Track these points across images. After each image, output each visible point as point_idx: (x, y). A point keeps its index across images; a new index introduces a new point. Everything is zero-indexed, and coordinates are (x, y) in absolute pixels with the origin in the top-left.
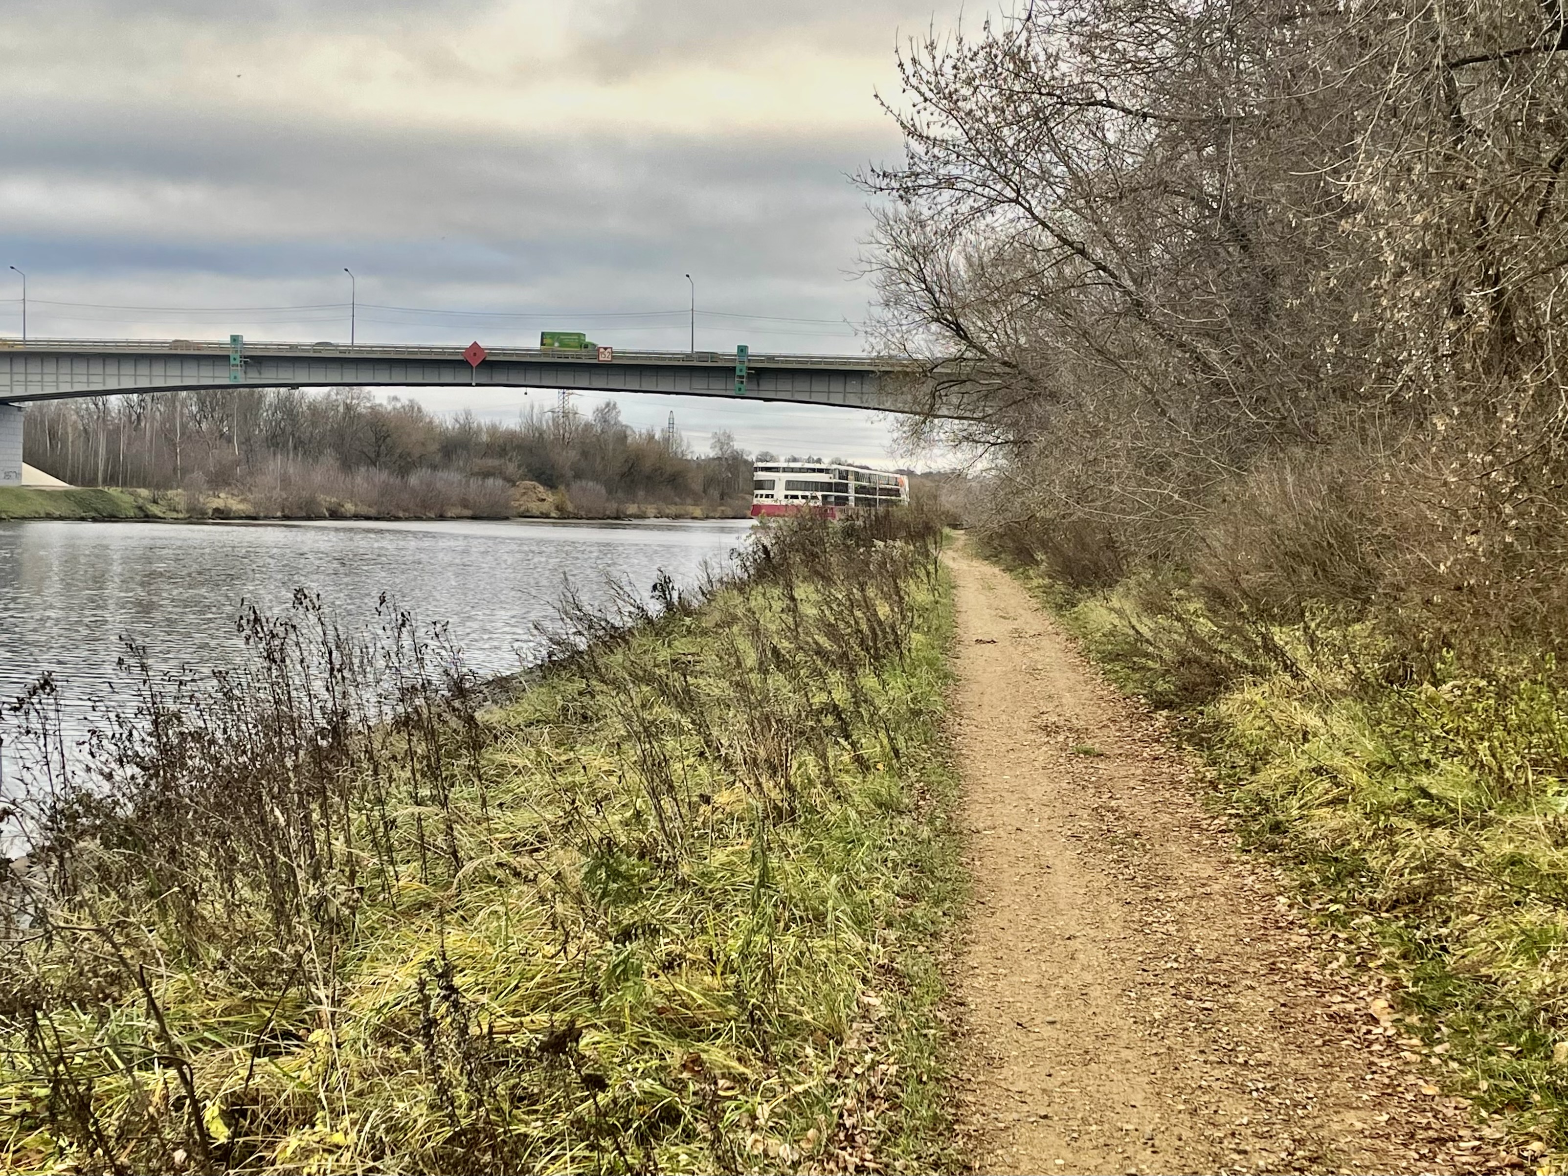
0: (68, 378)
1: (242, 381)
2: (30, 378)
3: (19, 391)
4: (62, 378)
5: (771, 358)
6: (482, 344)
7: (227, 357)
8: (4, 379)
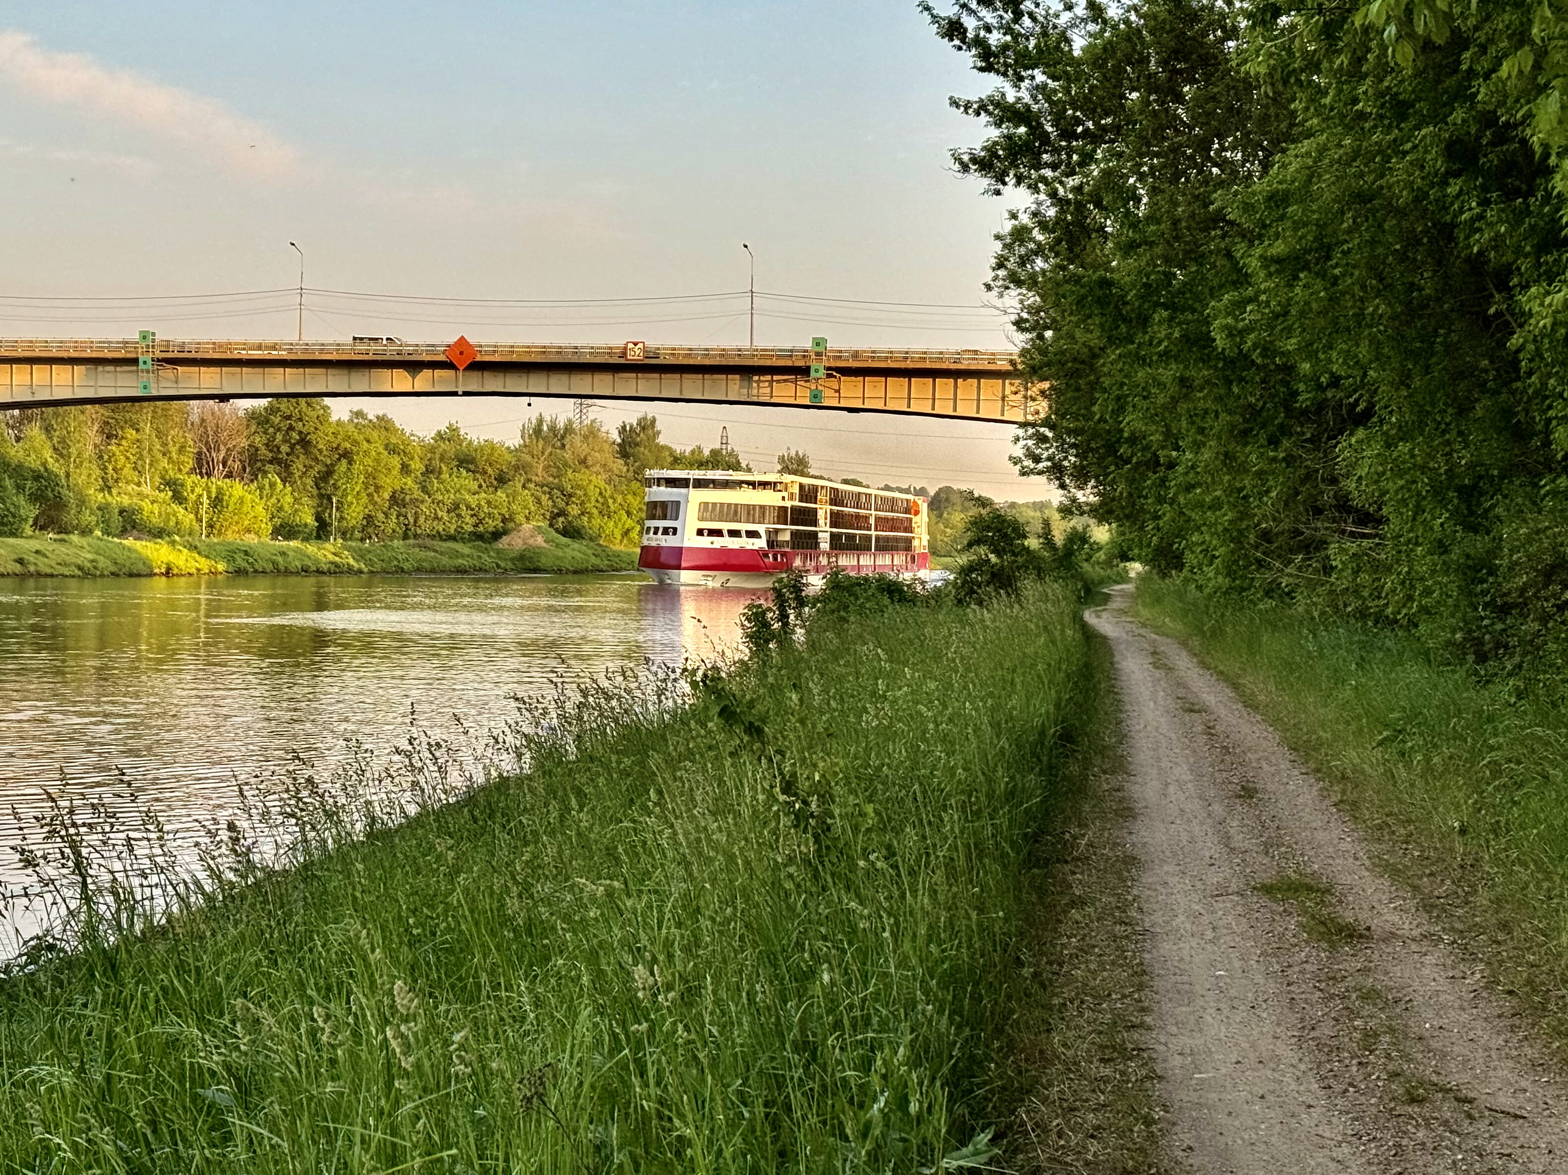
1: (155, 393)
5: (856, 355)
6: (472, 340)
7: (134, 361)
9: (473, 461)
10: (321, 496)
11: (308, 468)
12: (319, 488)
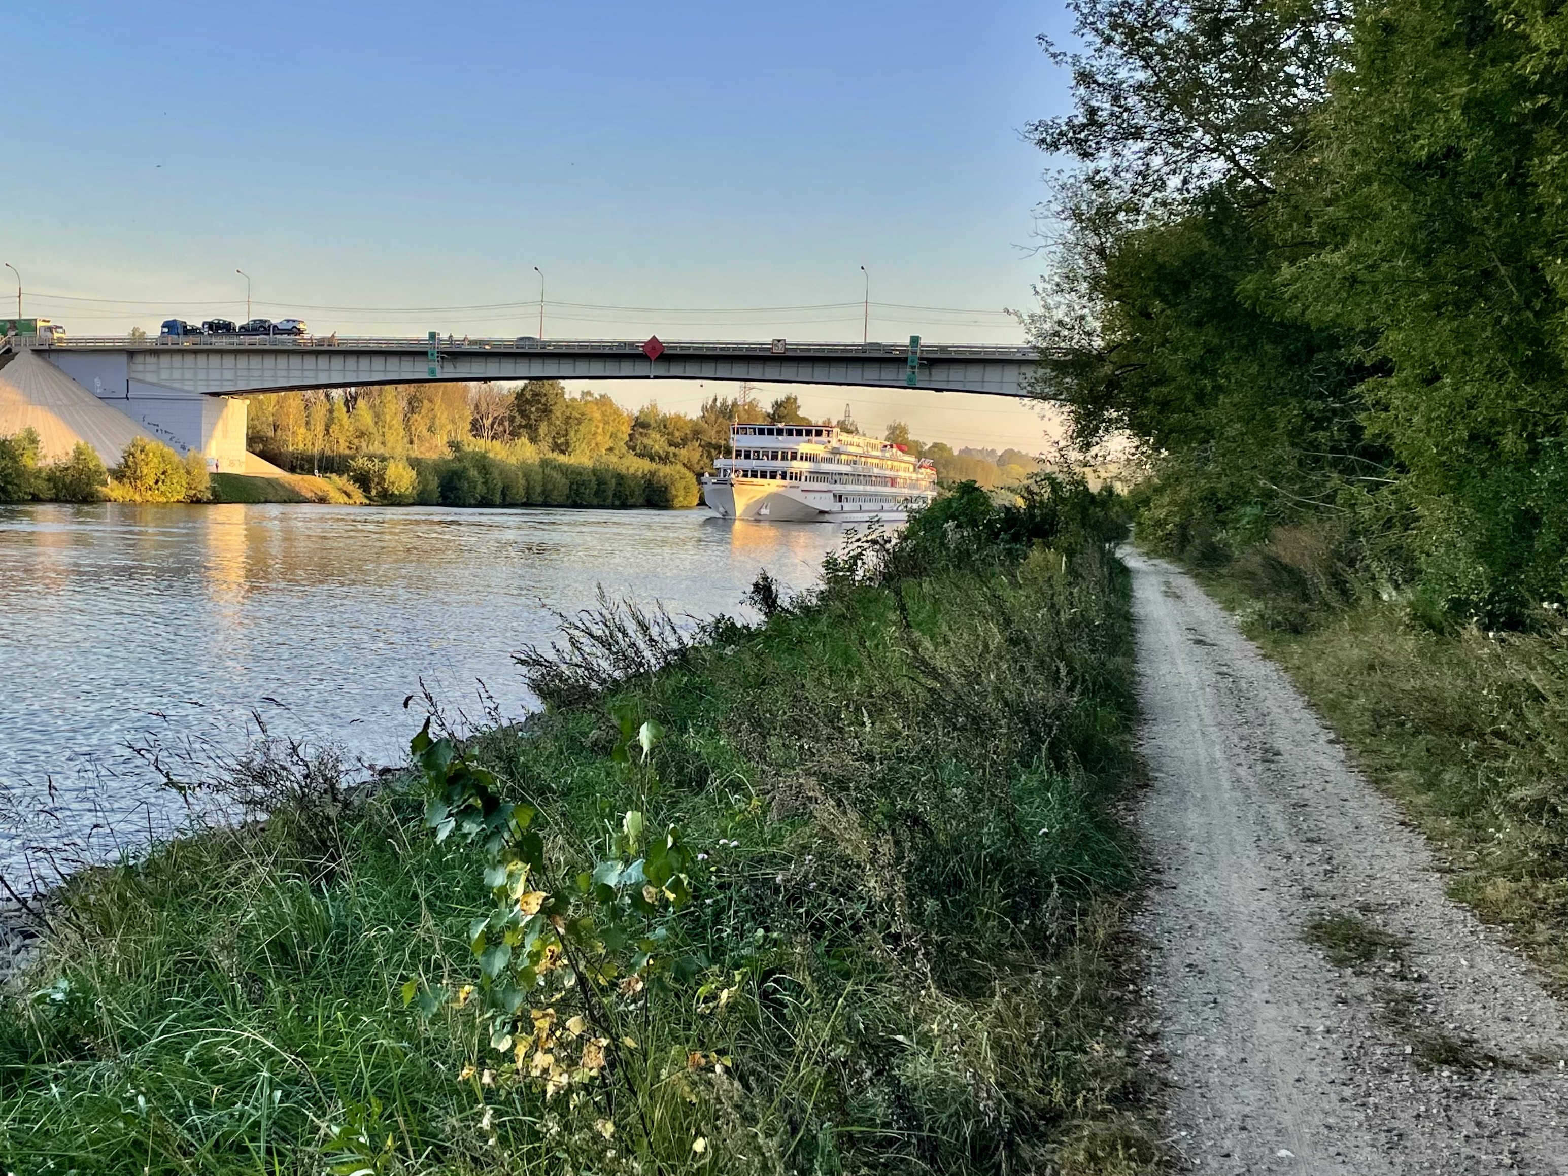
1: (439, 376)
2: (252, 373)
5: (943, 349)
6: (660, 338)
8: (228, 375)
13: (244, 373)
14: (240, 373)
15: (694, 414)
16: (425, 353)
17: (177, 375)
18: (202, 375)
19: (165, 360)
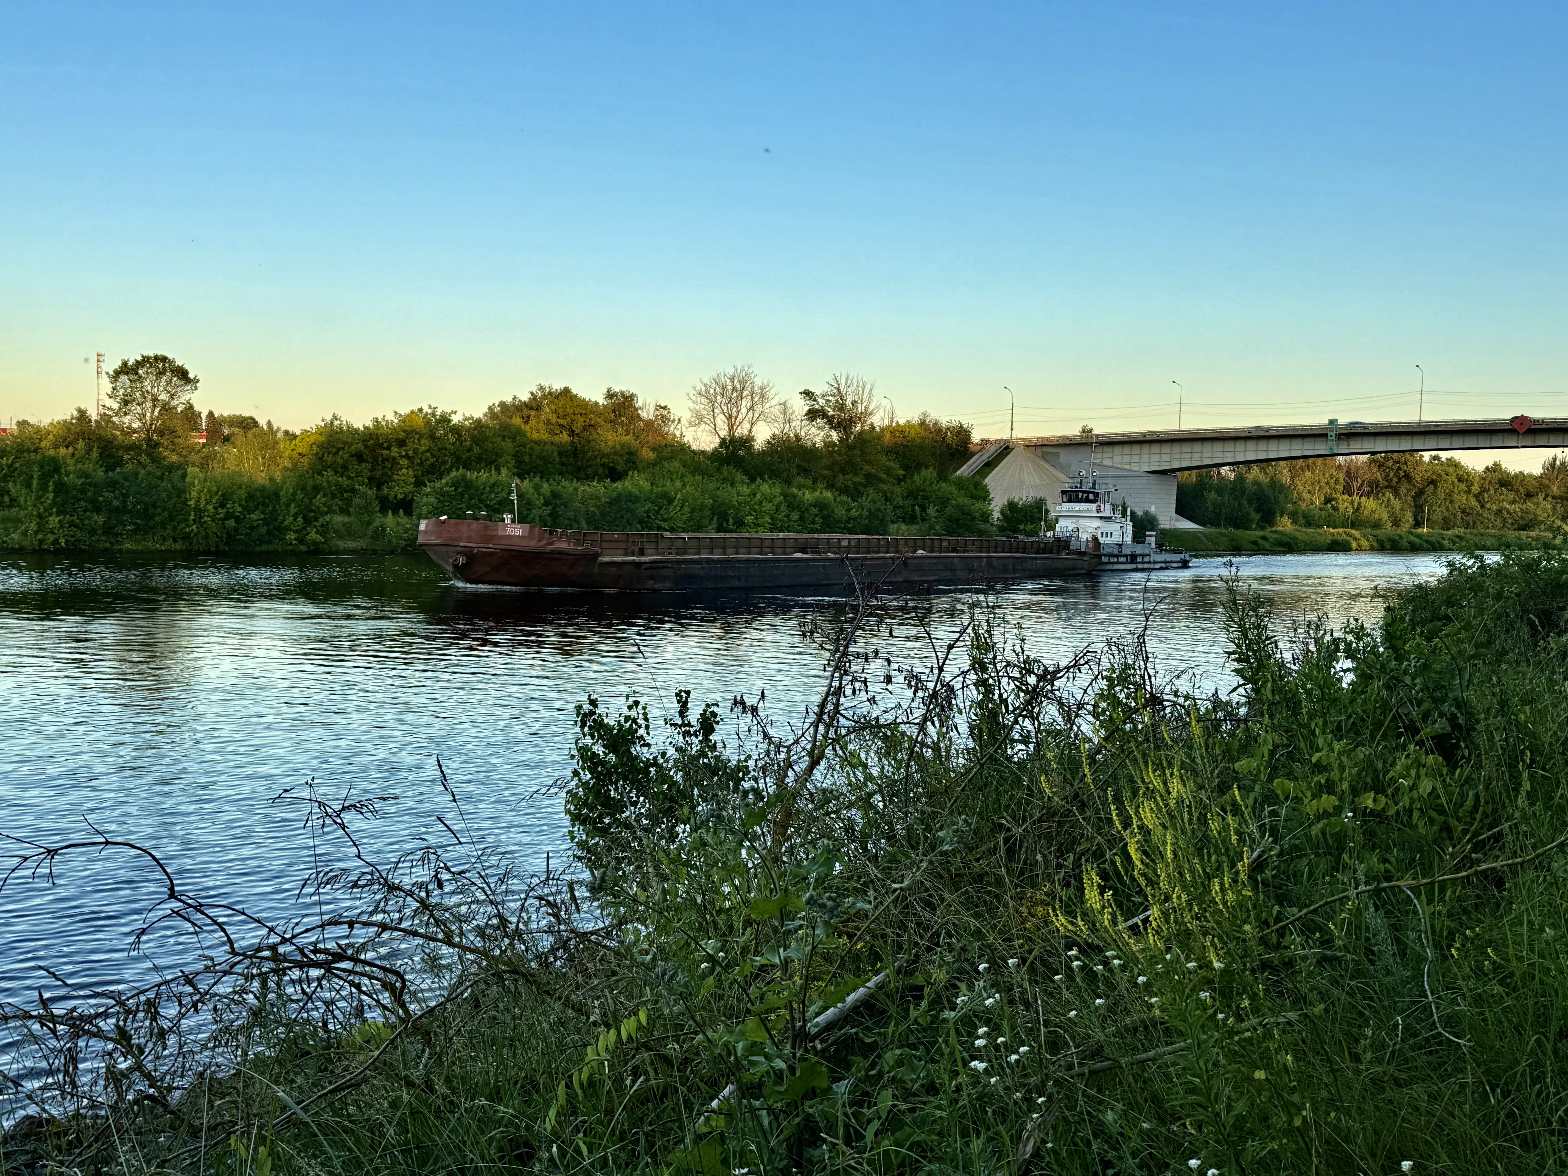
0: (1209, 455)
1: (1334, 452)
2: (1184, 456)
3: (1176, 465)
4: (1206, 455)
8: (1166, 457)
9: (1510, 484)
10: (1416, 506)
11: (1409, 490)
12: (1415, 501)
13: (1178, 456)
14: (1175, 456)
15: (1537, 471)
16: (1326, 435)
17: (1126, 459)
18: (1146, 458)
19: (1118, 449)
